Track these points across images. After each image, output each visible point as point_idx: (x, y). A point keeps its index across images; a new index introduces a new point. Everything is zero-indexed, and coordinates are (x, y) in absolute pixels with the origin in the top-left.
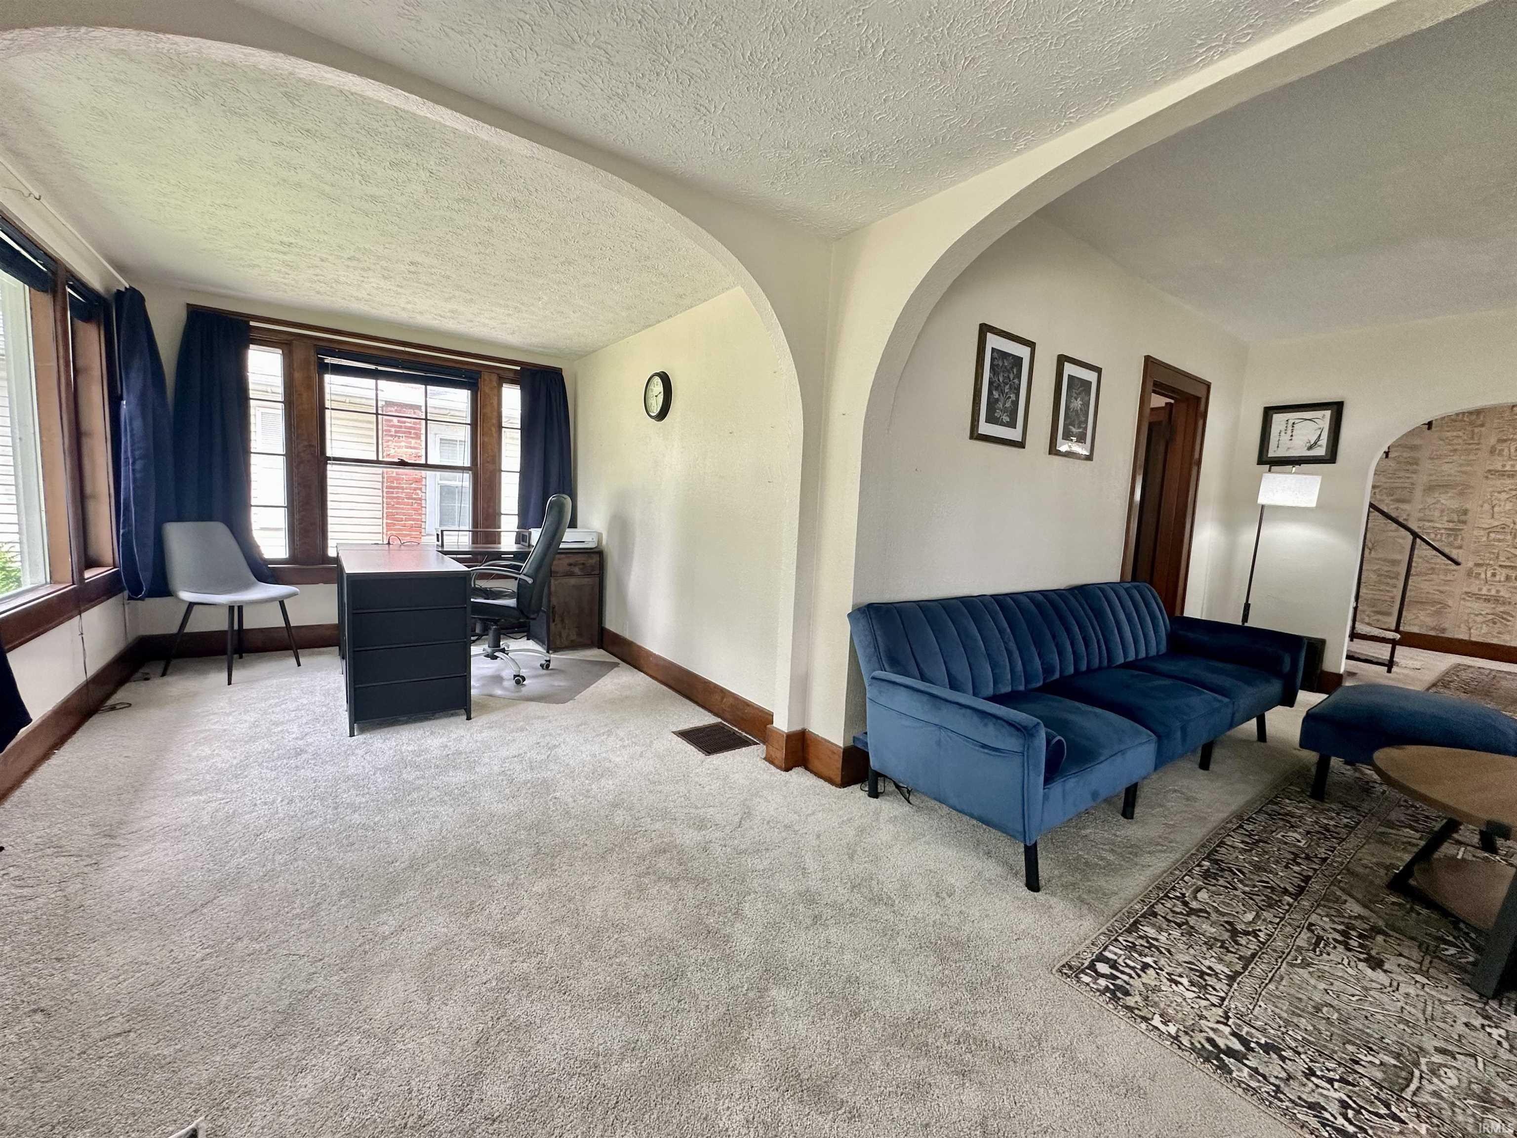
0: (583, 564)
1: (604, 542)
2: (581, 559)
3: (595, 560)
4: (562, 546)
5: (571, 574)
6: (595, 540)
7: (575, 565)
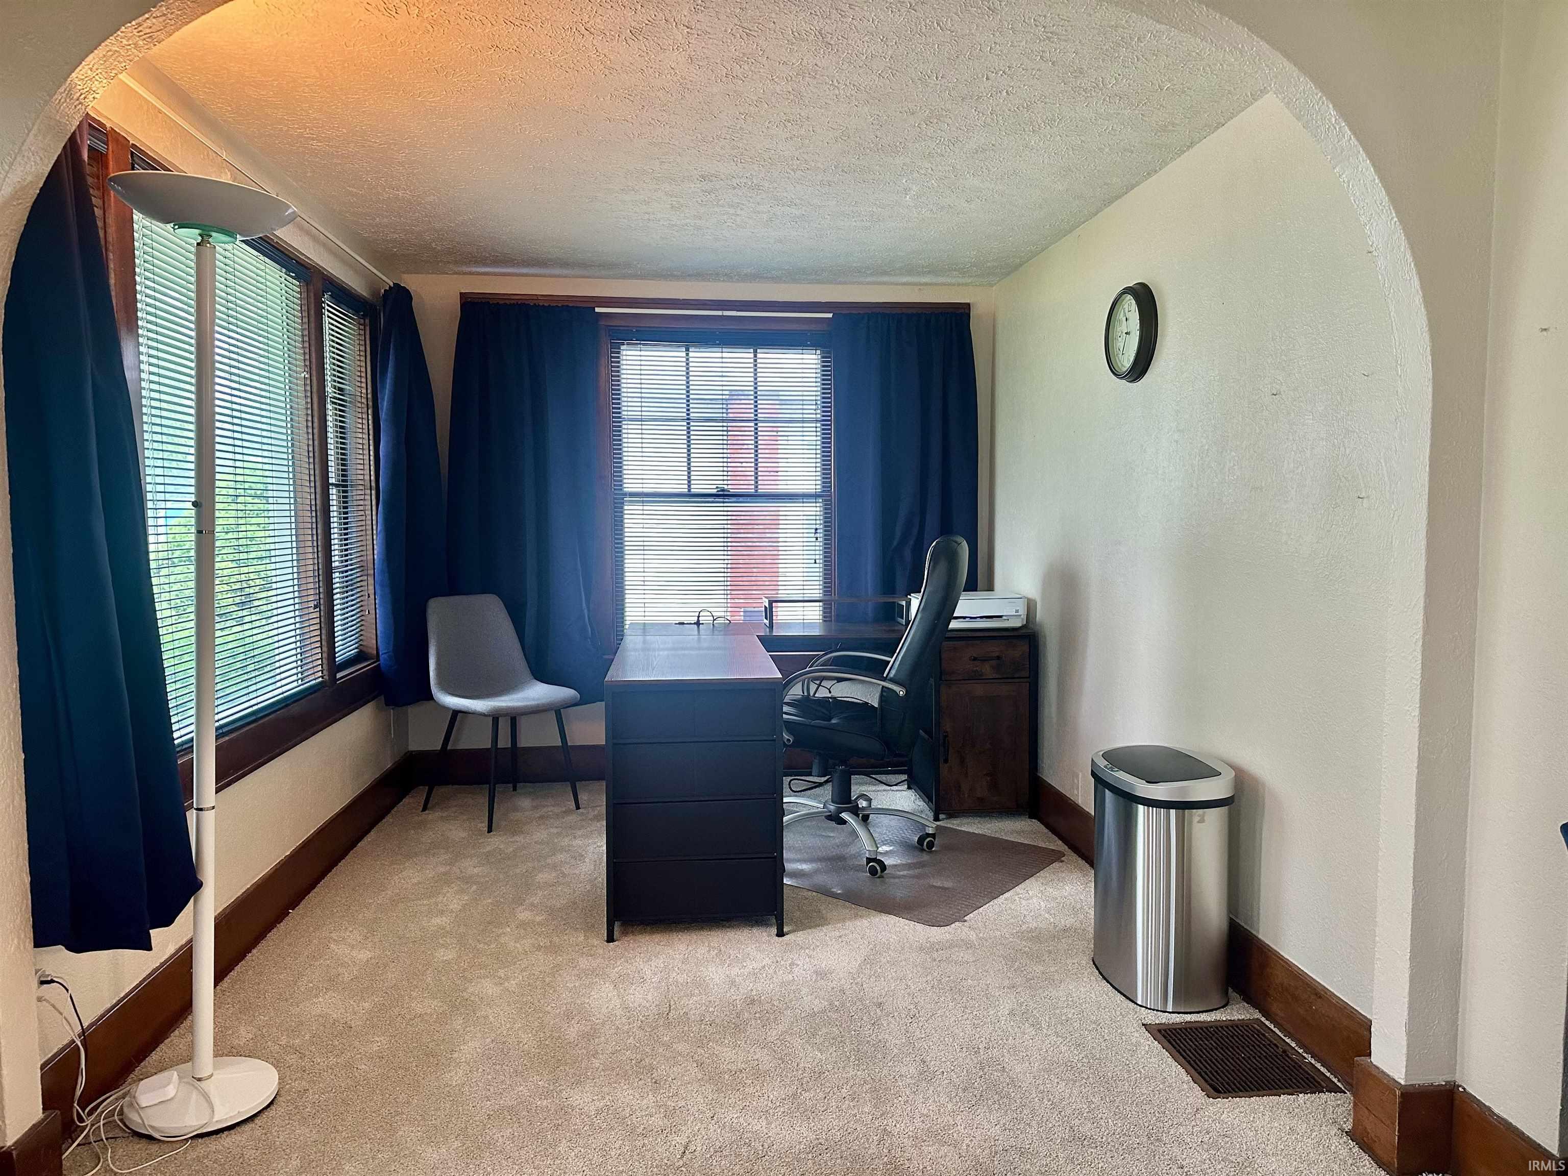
0: (998, 658)
1: (1040, 615)
2: (994, 649)
3: (1023, 648)
4: (954, 625)
5: (976, 677)
6: (1023, 612)
7: (984, 660)
